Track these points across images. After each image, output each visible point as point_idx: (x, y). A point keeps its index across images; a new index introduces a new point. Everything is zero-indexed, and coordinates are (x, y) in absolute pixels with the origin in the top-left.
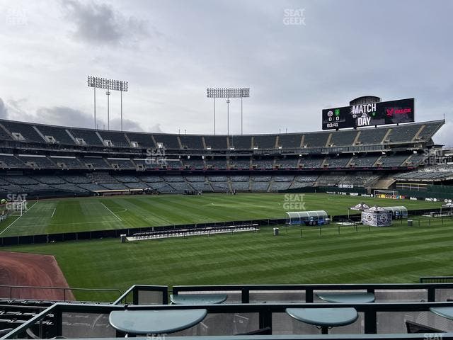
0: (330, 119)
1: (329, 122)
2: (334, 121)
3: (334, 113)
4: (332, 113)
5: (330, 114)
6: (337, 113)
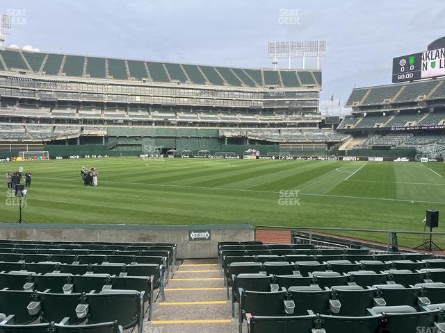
2: (407, 70)
3: (407, 61)
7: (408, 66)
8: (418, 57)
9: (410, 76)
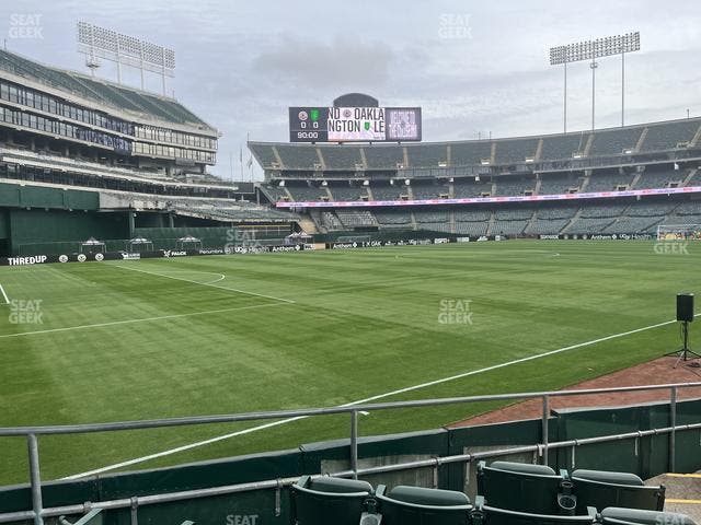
1: (302, 130)
4: (306, 115)
5: (303, 115)
6: (315, 115)
7: (310, 122)
8: (324, 112)
9: (314, 135)
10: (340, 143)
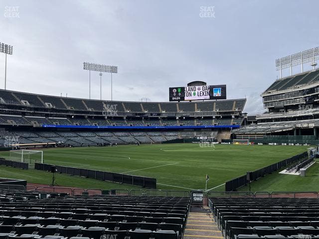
0: (175, 94)
4: (176, 90)
5: (175, 91)
6: (179, 90)
10: (190, 101)
